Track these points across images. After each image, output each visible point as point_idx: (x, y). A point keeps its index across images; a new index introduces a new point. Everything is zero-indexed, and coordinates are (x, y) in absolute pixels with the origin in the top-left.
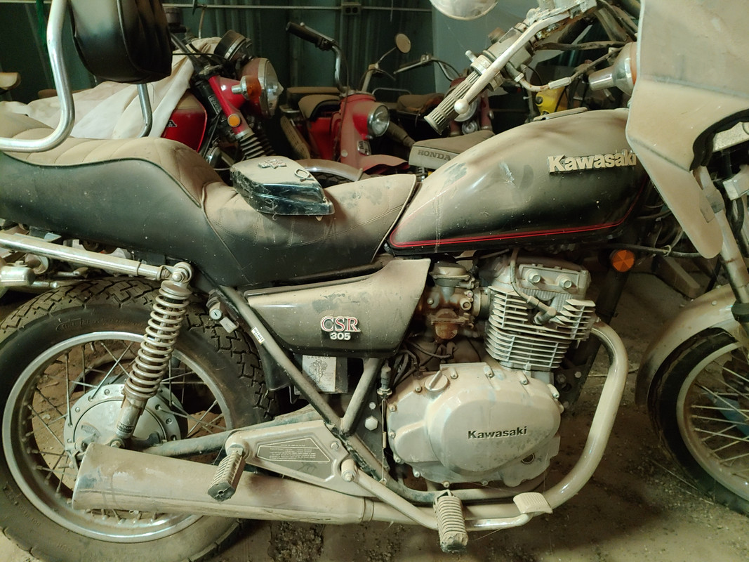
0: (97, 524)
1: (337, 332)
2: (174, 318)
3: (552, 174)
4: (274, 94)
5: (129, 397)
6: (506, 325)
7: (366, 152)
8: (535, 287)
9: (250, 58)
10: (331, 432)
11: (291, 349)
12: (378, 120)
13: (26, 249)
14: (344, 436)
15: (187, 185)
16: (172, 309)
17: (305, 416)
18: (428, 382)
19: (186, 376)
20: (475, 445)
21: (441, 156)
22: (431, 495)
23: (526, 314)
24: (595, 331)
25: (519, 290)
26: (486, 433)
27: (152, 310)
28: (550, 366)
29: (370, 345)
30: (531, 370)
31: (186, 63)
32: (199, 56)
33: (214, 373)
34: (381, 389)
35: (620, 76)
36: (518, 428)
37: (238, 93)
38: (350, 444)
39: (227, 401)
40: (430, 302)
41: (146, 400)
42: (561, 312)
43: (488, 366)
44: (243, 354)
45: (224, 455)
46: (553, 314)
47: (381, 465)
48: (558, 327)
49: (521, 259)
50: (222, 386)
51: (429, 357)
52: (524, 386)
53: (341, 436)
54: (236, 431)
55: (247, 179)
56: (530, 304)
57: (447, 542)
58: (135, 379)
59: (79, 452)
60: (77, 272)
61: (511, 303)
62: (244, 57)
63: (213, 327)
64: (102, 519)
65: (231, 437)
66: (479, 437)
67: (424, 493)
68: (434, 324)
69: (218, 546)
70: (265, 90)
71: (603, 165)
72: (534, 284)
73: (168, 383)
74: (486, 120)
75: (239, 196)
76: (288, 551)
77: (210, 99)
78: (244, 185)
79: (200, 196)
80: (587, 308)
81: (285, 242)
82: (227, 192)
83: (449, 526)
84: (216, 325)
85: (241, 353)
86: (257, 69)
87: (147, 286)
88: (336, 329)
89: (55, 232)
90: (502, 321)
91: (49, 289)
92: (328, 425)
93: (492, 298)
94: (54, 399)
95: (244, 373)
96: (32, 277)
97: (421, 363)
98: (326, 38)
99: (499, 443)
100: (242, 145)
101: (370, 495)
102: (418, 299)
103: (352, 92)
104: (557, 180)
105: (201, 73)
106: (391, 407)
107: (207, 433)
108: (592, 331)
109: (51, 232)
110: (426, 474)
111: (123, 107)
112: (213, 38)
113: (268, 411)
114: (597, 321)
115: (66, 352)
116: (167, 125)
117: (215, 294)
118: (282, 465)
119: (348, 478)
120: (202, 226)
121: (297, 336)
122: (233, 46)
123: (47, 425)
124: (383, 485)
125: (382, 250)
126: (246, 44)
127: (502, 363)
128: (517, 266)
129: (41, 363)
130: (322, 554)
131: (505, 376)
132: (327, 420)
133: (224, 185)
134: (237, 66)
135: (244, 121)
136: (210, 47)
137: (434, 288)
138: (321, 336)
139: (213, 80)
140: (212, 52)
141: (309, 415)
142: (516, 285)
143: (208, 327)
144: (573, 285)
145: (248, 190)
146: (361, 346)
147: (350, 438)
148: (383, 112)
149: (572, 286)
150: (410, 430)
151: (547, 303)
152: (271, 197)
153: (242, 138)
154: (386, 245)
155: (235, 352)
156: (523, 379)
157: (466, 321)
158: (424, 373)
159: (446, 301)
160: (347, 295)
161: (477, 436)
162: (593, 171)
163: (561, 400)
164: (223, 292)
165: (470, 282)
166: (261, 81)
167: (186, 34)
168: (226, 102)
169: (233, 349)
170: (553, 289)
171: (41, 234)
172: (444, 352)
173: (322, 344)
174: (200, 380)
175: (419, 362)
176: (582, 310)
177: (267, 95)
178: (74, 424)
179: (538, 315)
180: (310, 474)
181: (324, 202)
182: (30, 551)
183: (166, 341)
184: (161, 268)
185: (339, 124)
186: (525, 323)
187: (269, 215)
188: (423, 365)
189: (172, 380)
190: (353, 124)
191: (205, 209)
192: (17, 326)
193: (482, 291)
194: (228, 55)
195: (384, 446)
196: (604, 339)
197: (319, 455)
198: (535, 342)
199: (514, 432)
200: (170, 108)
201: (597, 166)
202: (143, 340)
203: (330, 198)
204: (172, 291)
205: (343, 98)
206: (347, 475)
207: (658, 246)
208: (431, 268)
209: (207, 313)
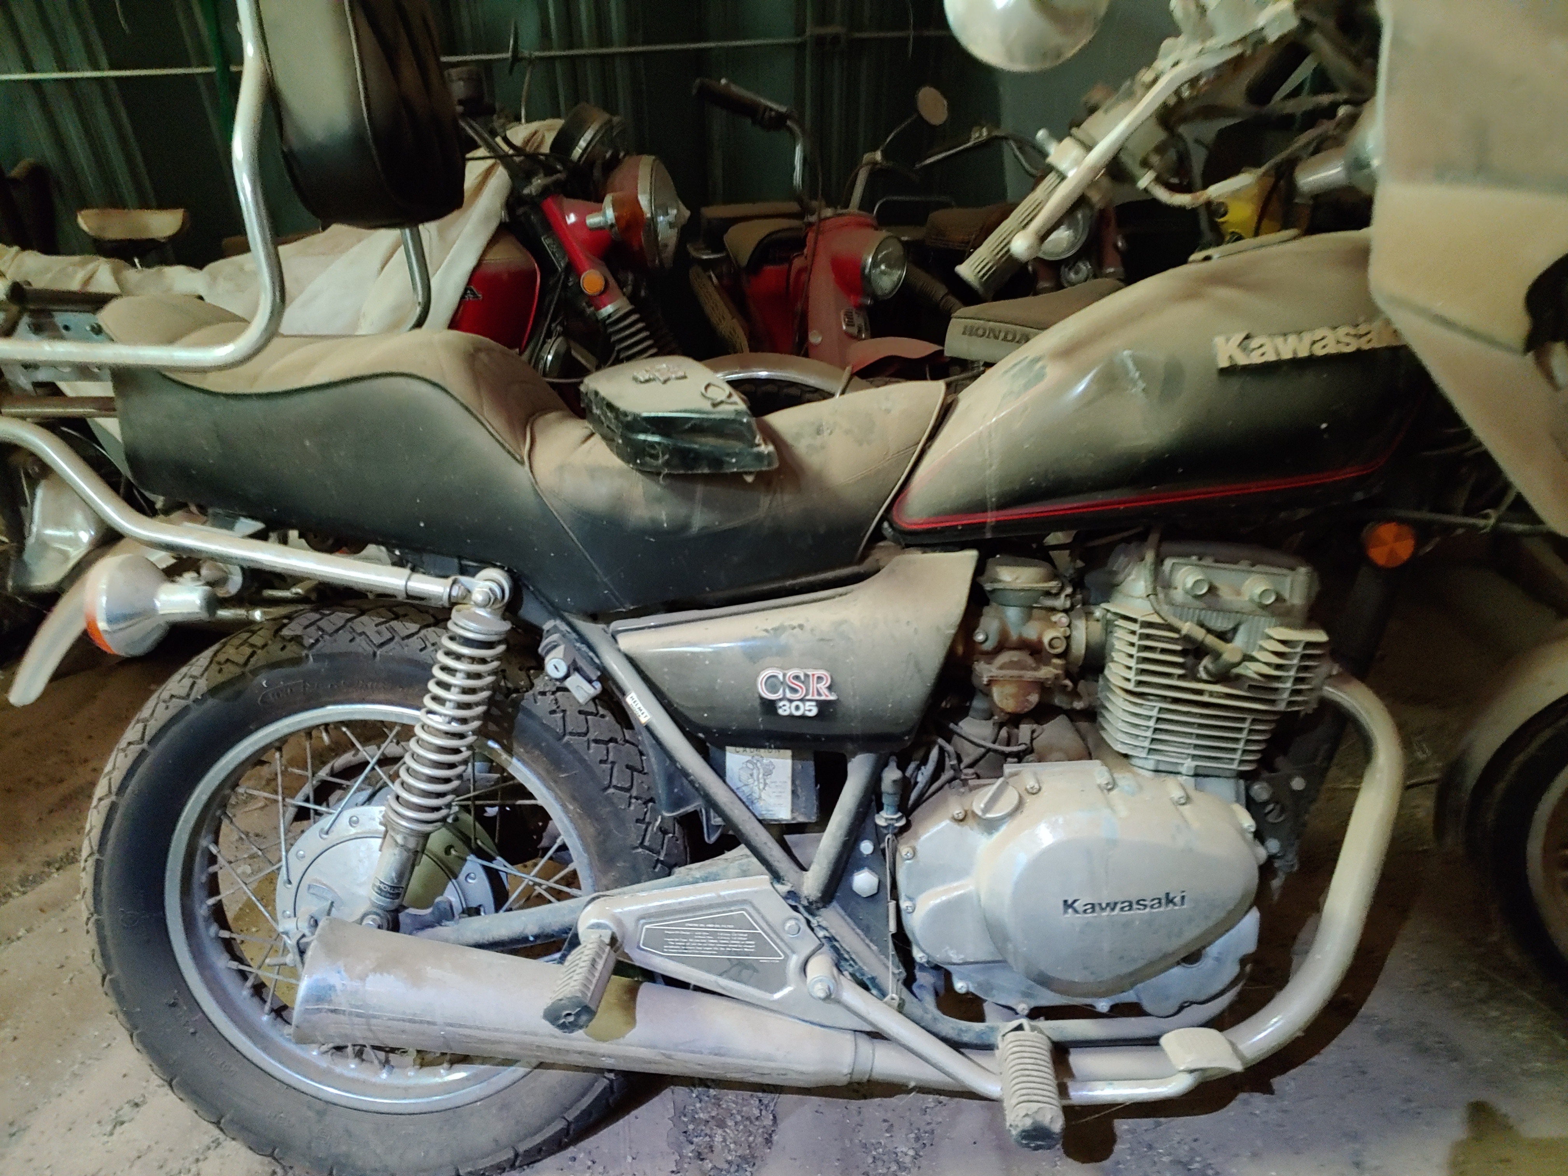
0: (340, 1076)
1: (791, 701)
2: (478, 676)
3: (1223, 372)
4: (671, 225)
5: (394, 829)
6: (1140, 683)
7: (860, 331)
8: (1197, 603)
9: (622, 154)
10: (785, 898)
11: (701, 735)
12: (883, 267)
13: (200, 551)
14: (812, 909)
15: (497, 423)
16: (473, 660)
17: (734, 868)
18: (978, 802)
19: (503, 788)
20: (1077, 929)
21: (1010, 337)
22: (993, 1029)
23: (1180, 660)
24: (1331, 692)
25: (1165, 609)
26: (1100, 904)
27: (435, 661)
28: (1234, 766)
29: (856, 727)
30: (1196, 775)
31: (498, 173)
32: (522, 158)
33: (556, 782)
34: (883, 814)
35: (1359, 165)
36: (1168, 894)
37: (599, 229)
38: (824, 924)
39: (581, 837)
40: (980, 637)
41: (426, 836)
42: (1256, 654)
43: (1105, 768)
44: (611, 745)
45: (575, 942)
46: (1237, 658)
47: (888, 968)
48: (1250, 686)
49: (1166, 547)
50: (571, 807)
51: (983, 750)
52: (1179, 807)
53: (805, 907)
54: (598, 897)
55: (610, 406)
56: (1187, 639)
57: (1020, 1124)
58: (405, 795)
59: (304, 936)
60: (298, 590)
61: (1148, 637)
62: (608, 155)
63: (554, 693)
64: (351, 1067)
65: (589, 908)
66: (1085, 911)
67: (977, 1026)
68: (990, 683)
69: (569, 1124)
70: (653, 219)
71: (1332, 349)
72: (1197, 597)
73: (469, 803)
74: (1111, 256)
75: (597, 438)
76: (707, 1139)
77: (546, 242)
78: (606, 416)
79: (521, 439)
80: (1309, 645)
81: (685, 526)
82: (575, 429)
83: (1024, 1091)
84: (559, 689)
85: (606, 743)
86: (636, 178)
87: (426, 616)
88: (789, 695)
89: (254, 518)
90: (1131, 675)
91: (247, 625)
92: (778, 886)
93: (1108, 627)
94: (257, 835)
95: (614, 782)
96: (214, 603)
97: (966, 761)
98: (775, 106)
99: (1127, 924)
100: (611, 330)
101: (868, 1028)
102: (953, 631)
103: (828, 212)
104: (1235, 384)
105: (526, 191)
106: (904, 850)
107: (545, 901)
108: (1325, 693)
109: (246, 517)
110: (980, 985)
111: (377, 265)
112: (549, 122)
113: (662, 859)
114: (1335, 672)
115: (277, 744)
116: (463, 297)
117: (555, 629)
118: (688, 965)
119: (819, 991)
120: (526, 498)
121: (711, 709)
122: (588, 135)
123: (246, 884)
124: (890, 1006)
125: (878, 536)
126: (612, 128)
127: (1135, 761)
128: (1159, 561)
129: (231, 767)
130: (773, 1149)
131: (1140, 787)
132: (777, 877)
133: (571, 417)
134: (597, 173)
135: (612, 281)
136: (544, 136)
137: (986, 610)
138: (759, 708)
139: (550, 204)
140: (546, 149)
141: (741, 865)
142: (1157, 599)
143: (543, 693)
144: (1279, 599)
145: (613, 427)
146: (837, 729)
147: (824, 912)
148: (894, 249)
149: (1277, 600)
150: (944, 898)
151: (1224, 636)
152: (656, 439)
153: (609, 316)
154: (886, 525)
155: (596, 741)
156: (1177, 793)
157: (1057, 677)
158: (971, 782)
159: (1014, 636)
160: (808, 627)
161: (1081, 909)
162: (1311, 362)
163: (1259, 836)
164: (570, 624)
165: (1063, 596)
166: (644, 201)
167: (495, 117)
168: (577, 247)
169: (592, 735)
170: (1236, 606)
171: (227, 522)
172: (1013, 741)
173: (761, 722)
174: (531, 796)
175: (959, 759)
176: (1299, 649)
177: (656, 231)
178: (295, 883)
179: (1206, 662)
180: (745, 983)
181: (759, 445)
182: (217, 1124)
183: (464, 721)
184: (450, 581)
185: (804, 277)
186: (1180, 677)
187: (653, 474)
188: (971, 766)
189: (477, 798)
190: (832, 276)
191: (531, 467)
192: (188, 695)
193: (1088, 615)
194: (577, 152)
195: (892, 927)
196: (1353, 710)
197: (762, 947)
198: (1202, 716)
199: (1160, 903)
200: (468, 263)
201: (1319, 351)
202: (418, 719)
203: (771, 435)
204: (472, 625)
205: (810, 225)
206: (819, 986)
207: (1467, 512)
208: (980, 570)
209: (539, 665)
